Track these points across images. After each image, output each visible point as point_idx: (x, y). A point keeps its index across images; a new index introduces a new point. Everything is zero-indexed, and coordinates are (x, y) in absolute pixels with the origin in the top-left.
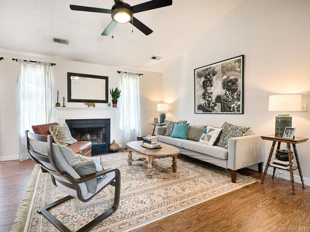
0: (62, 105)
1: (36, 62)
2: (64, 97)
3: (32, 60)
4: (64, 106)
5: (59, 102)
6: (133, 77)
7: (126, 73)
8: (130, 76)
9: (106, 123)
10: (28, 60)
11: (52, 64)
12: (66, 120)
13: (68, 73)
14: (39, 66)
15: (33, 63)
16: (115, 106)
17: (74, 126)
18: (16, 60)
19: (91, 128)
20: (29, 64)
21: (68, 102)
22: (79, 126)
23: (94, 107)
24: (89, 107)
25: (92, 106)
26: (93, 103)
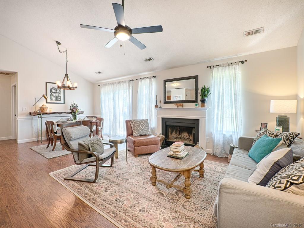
0: (159, 106)
1: (145, 78)
2: (160, 100)
3: (144, 77)
4: (160, 107)
5: (157, 104)
6: (229, 67)
7: (219, 65)
8: (224, 68)
9: (195, 124)
10: (142, 78)
11: (153, 76)
12: (162, 118)
13: (164, 80)
14: (147, 80)
15: (144, 79)
16: (203, 106)
17: (168, 124)
18: (137, 79)
19: (182, 127)
20: (143, 80)
21: (164, 103)
22: (172, 124)
23: (183, 107)
24: (178, 107)
25: (181, 107)
26: (181, 104)
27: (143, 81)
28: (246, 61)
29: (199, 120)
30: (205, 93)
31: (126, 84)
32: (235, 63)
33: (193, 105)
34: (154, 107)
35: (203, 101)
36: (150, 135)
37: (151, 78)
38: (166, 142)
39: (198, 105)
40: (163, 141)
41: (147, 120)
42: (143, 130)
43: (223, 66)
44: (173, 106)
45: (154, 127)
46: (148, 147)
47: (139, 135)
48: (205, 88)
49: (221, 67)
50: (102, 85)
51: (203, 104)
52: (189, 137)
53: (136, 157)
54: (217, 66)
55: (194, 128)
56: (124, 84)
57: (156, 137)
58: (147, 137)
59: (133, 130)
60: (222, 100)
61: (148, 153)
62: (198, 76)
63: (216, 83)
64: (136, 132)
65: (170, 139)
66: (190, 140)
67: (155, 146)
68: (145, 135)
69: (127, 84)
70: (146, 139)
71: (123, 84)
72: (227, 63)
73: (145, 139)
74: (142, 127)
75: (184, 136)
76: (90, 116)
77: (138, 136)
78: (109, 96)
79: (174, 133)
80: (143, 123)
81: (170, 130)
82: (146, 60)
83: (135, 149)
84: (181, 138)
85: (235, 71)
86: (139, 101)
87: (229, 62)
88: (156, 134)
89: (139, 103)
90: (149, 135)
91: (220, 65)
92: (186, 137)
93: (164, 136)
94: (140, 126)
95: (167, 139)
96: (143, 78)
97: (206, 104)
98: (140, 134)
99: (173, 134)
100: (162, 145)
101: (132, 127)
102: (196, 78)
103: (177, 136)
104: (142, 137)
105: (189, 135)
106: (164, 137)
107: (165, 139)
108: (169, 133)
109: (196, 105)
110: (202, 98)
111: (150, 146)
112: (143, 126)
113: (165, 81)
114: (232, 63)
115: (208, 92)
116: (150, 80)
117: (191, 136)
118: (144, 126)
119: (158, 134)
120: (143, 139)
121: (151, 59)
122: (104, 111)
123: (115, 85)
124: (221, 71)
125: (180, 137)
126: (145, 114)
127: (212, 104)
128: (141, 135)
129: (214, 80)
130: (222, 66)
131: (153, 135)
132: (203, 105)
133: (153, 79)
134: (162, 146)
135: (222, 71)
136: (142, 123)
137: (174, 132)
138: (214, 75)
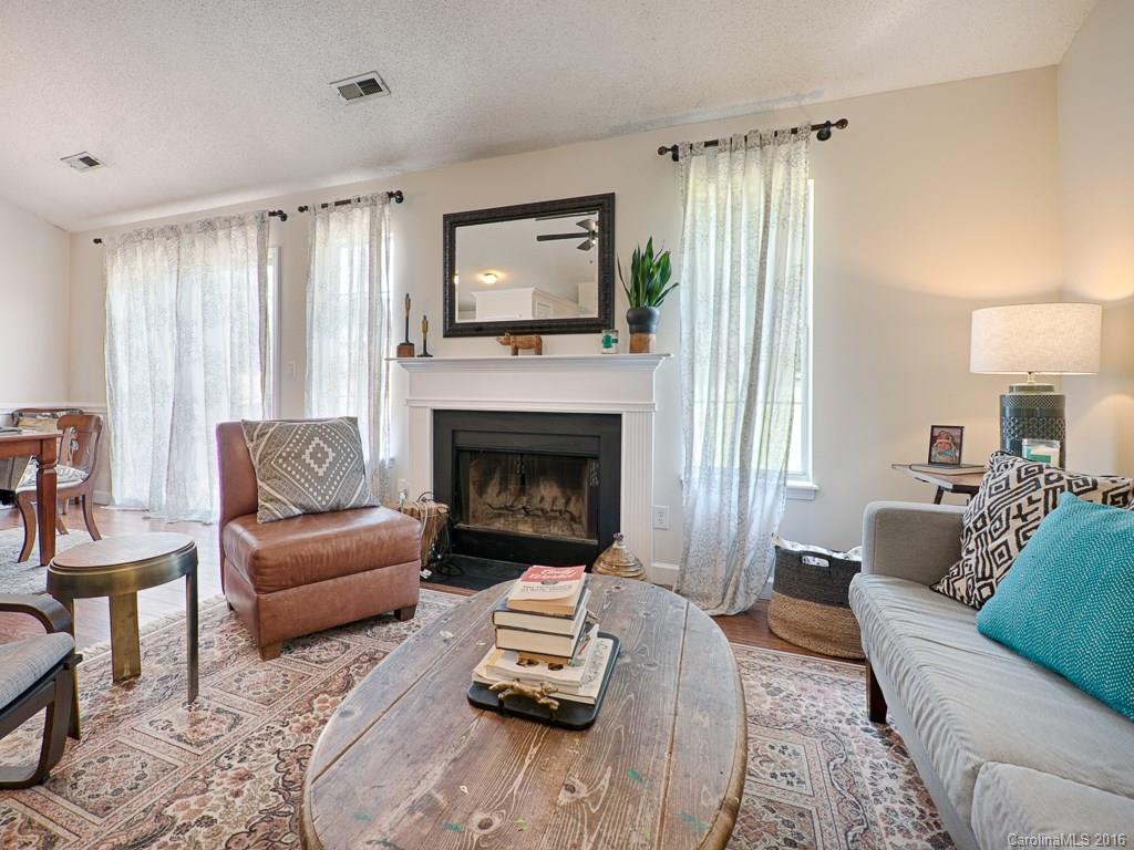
0: (418, 351)
1: (349, 202)
2: (425, 318)
3: (342, 199)
4: (425, 354)
5: (411, 341)
6: (764, 154)
7: (715, 143)
8: (740, 154)
9: (599, 437)
10: (331, 200)
11: (391, 195)
12: (436, 412)
13: (446, 217)
14: (357, 212)
15: (344, 207)
16: (639, 347)
17: (464, 440)
18: (306, 208)
19: (533, 454)
20: (334, 213)
21: (446, 336)
22: (483, 442)
23: (539, 352)
24: (515, 352)
25: (533, 350)
26: (534, 337)
27: (336, 216)
28: (842, 123)
29: (618, 417)
30: (651, 278)
31: (245, 234)
32: (794, 131)
33: (589, 344)
34: (393, 353)
35: (641, 322)
36: (366, 507)
37: (379, 202)
38: (456, 534)
39: (616, 341)
40: (441, 534)
41: (354, 421)
42: (321, 480)
43: (736, 149)
44: (490, 347)
45: (392, 460)
46: (345, 583)
47: (297, 511)
48: (650, 253)
49: (728, 153)
50: (112, 239)
51: (643, 336)
52: (567, 502)
53: (268, 654)
54: (707, 144)
55: (596, 458)
56: (236, 233)
57: (399, 516)
58: (349, 521)
59: (260, 483)
60: (731, 316)
61: (351, 618)
62: (613, 194)
63: (699, 231)
64: (276, 499)
65: (474, 517)
66: (573, 519)
67: (391, 576)
68: (337, 512)
69: (253, 233)
70: (337, 536)
71: (229, 236)
72: (757, 131)
73: (327, 539)
74: (320, 463)
75: (542, 499)
76: (40, 411)
77: (289, 518)
78: (152, 297)
79: (493, 489)
80: (326, 441)
81: (473, 474)
82: (347, 92)
83: (262, 606)
84: (527, 514)
85: (789, 174)
86: (315, 323)
87: (766, 129)
88: (402, 496)
89: (315, 334)
90: (358, 509)
91: (724, 140)
92: (553, 502)
93: (443, 508)
94: (306, 457)
95: (461, 519)
96: (337, 204)
97: (653, 337)
98: (301, 506)
99: (489, 491)
100: (435, 554)
101: (256, 463)
102: (604, 205)
103: (508, 504)
104: (314, 521)
105: (564, 493)
106: (443, 511)
107: (449, 520)
108: (471, 487)
109: (607, 343)
110: (638, 305)
111: (360, 575)
112: (326, 455)
113: (453, 222)
114: (776, 135)
115: (665, 276)
116: (373, 216)
117: (573, 499)
118: (332, 455)
119: (412, 501)
120: (315, 540)
121: (373, 80)
122: (123, 384)
123: (186, 238)
124: (727, 169)
125: (524, 508)
126: (345, 393)
127: (685, 337)
128: (311, 514)
129: (693, 215)
130: (732, 145)
131: (386, 506)
132: (640, 339)
133: (387, 210)
134: (437, 560)
135: (731, 170)
136: (317, 439)
137: (493, 482)
138: (694, 192)
